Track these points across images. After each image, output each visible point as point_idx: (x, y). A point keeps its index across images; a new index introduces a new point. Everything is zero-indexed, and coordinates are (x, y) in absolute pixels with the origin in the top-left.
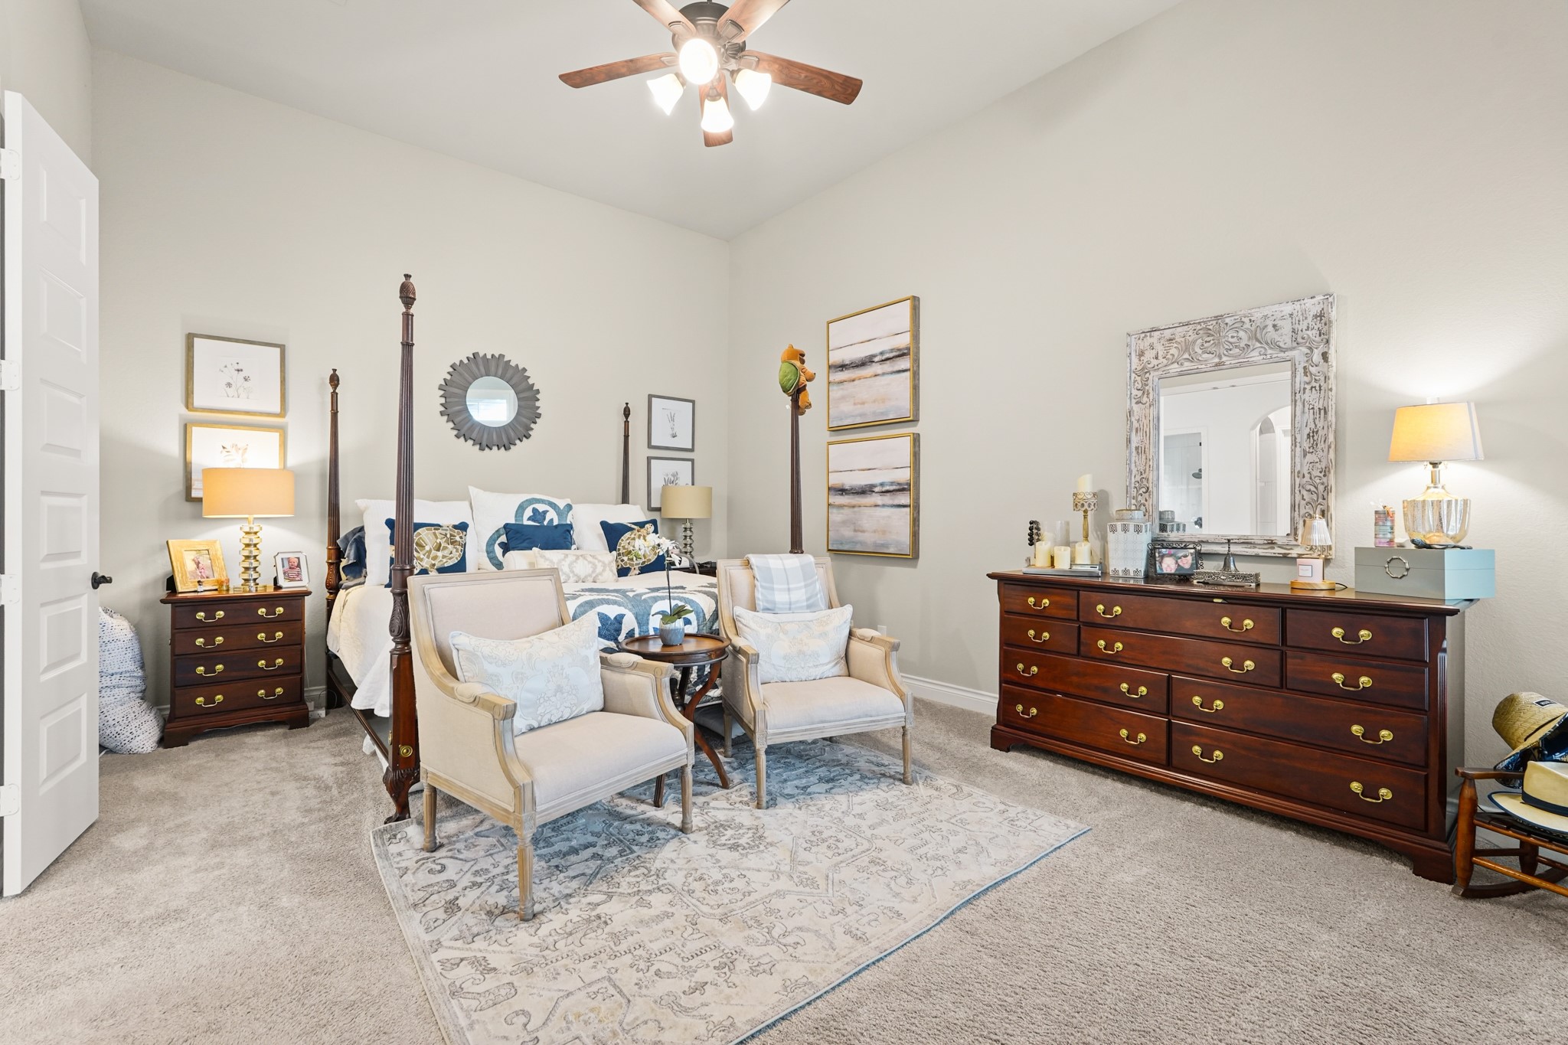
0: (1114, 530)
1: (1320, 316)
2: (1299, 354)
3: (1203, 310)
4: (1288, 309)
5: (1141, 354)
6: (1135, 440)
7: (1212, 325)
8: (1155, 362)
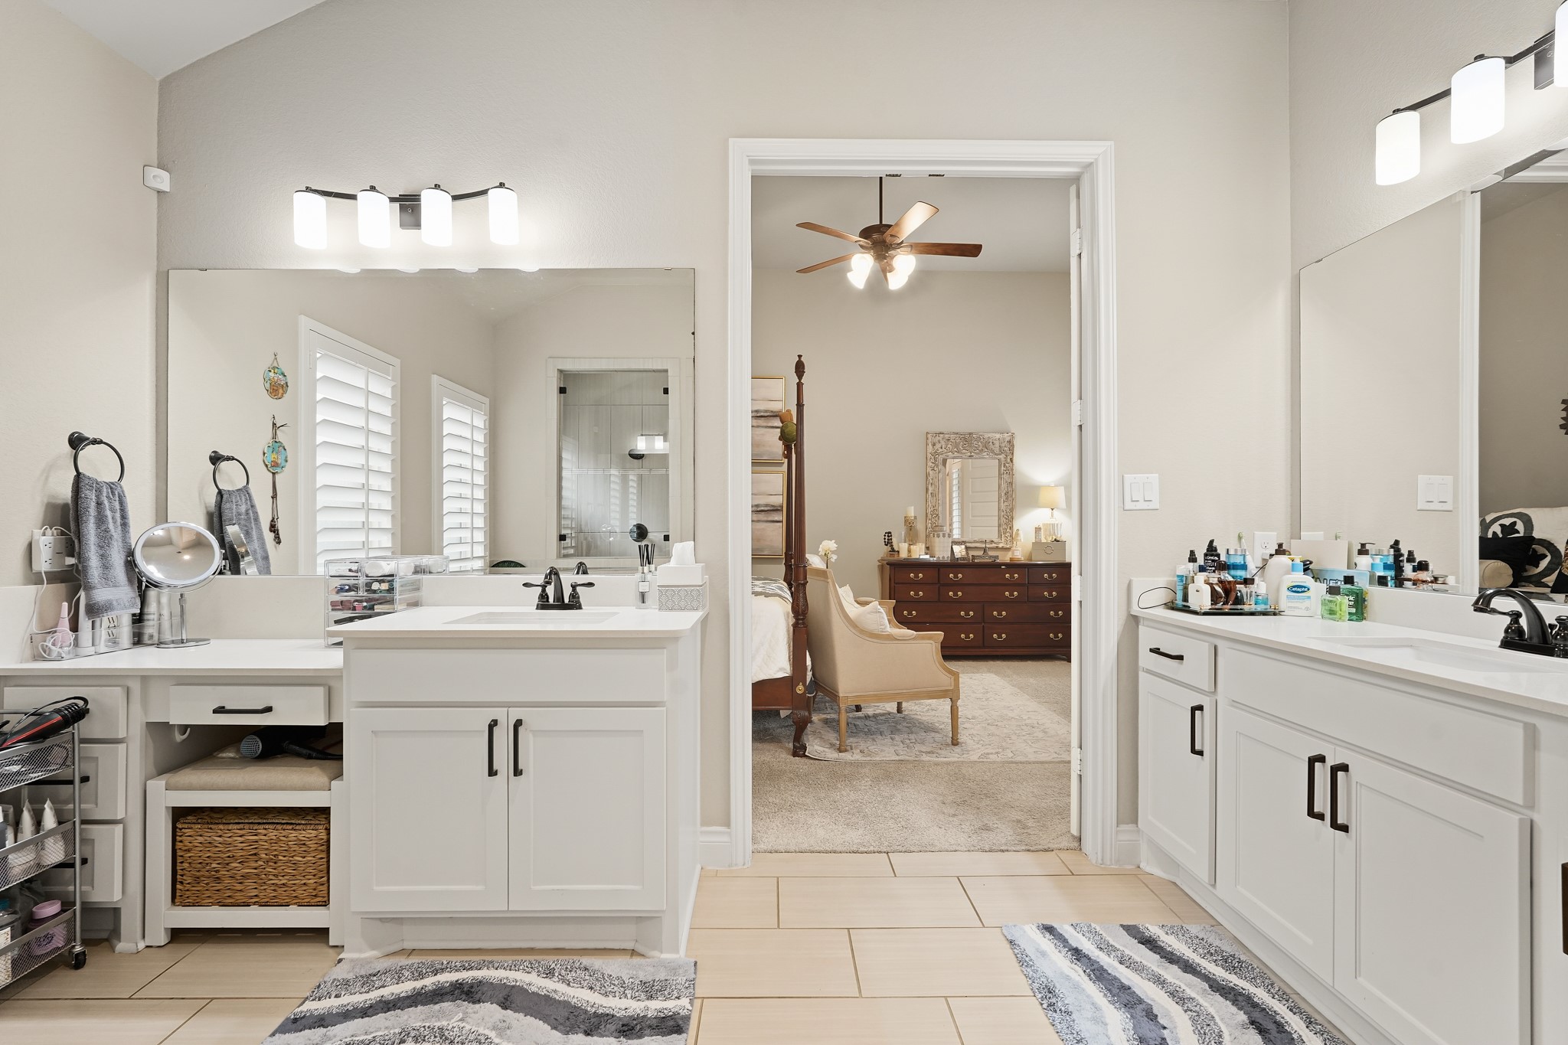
0: (938, 536)
1: (1009, 442)
2: (1002, 457)
3: (964, 427)
4: (998, 436)
5: (934, 445)
6: (931, 489)
7: (967, 436)
8: (940, 450)
